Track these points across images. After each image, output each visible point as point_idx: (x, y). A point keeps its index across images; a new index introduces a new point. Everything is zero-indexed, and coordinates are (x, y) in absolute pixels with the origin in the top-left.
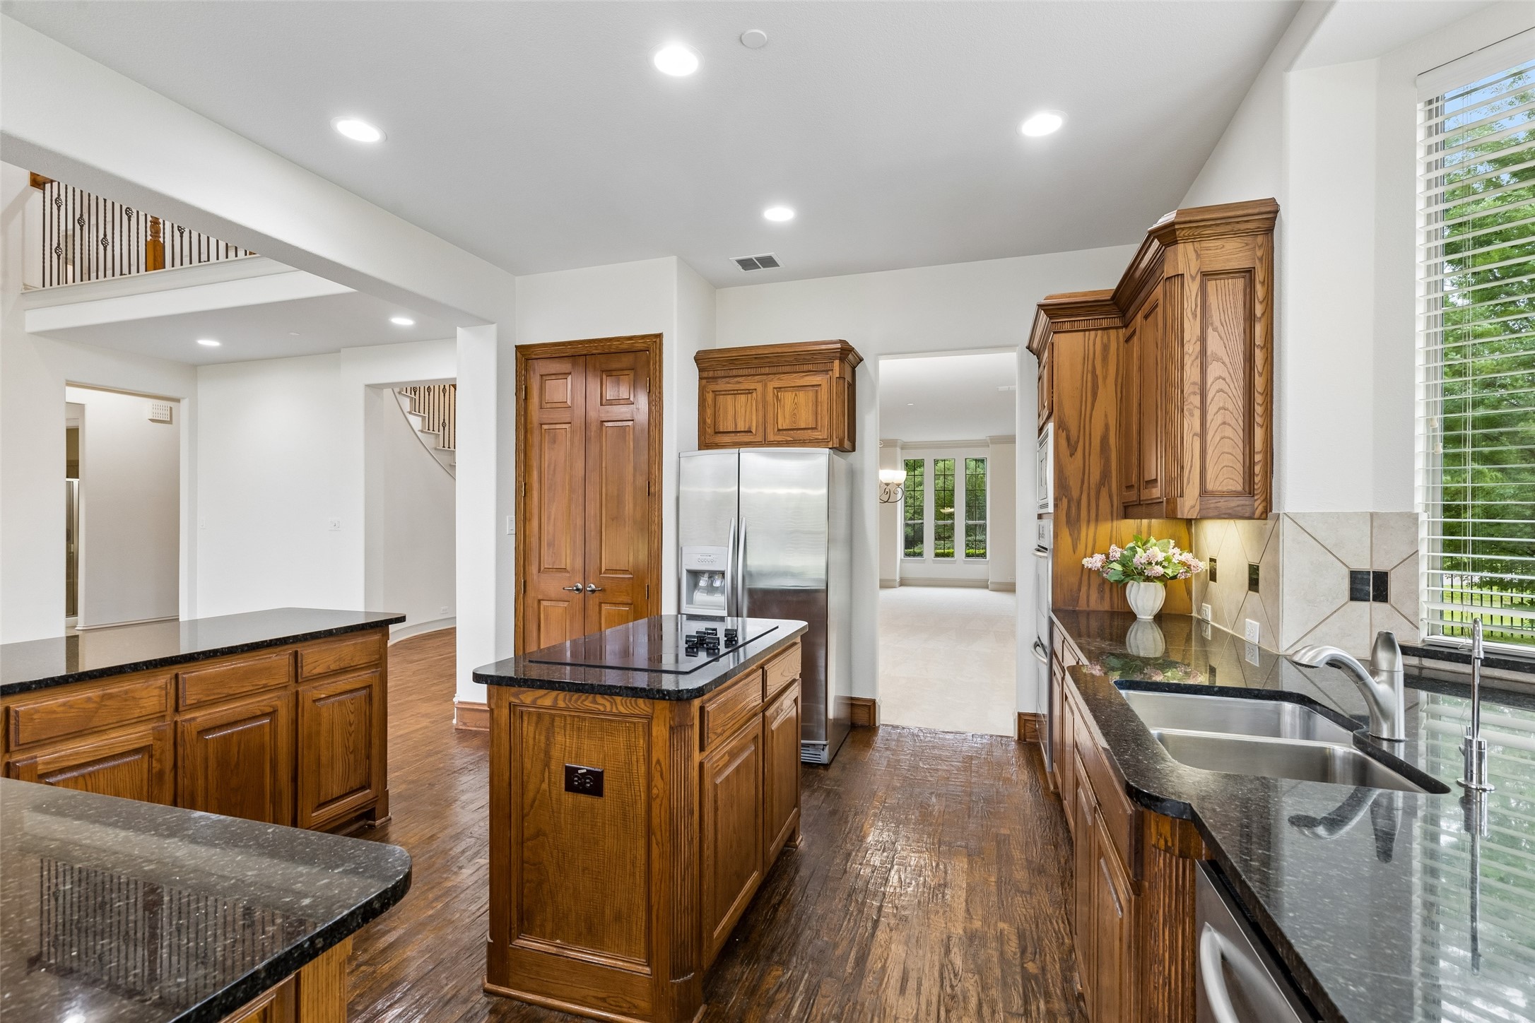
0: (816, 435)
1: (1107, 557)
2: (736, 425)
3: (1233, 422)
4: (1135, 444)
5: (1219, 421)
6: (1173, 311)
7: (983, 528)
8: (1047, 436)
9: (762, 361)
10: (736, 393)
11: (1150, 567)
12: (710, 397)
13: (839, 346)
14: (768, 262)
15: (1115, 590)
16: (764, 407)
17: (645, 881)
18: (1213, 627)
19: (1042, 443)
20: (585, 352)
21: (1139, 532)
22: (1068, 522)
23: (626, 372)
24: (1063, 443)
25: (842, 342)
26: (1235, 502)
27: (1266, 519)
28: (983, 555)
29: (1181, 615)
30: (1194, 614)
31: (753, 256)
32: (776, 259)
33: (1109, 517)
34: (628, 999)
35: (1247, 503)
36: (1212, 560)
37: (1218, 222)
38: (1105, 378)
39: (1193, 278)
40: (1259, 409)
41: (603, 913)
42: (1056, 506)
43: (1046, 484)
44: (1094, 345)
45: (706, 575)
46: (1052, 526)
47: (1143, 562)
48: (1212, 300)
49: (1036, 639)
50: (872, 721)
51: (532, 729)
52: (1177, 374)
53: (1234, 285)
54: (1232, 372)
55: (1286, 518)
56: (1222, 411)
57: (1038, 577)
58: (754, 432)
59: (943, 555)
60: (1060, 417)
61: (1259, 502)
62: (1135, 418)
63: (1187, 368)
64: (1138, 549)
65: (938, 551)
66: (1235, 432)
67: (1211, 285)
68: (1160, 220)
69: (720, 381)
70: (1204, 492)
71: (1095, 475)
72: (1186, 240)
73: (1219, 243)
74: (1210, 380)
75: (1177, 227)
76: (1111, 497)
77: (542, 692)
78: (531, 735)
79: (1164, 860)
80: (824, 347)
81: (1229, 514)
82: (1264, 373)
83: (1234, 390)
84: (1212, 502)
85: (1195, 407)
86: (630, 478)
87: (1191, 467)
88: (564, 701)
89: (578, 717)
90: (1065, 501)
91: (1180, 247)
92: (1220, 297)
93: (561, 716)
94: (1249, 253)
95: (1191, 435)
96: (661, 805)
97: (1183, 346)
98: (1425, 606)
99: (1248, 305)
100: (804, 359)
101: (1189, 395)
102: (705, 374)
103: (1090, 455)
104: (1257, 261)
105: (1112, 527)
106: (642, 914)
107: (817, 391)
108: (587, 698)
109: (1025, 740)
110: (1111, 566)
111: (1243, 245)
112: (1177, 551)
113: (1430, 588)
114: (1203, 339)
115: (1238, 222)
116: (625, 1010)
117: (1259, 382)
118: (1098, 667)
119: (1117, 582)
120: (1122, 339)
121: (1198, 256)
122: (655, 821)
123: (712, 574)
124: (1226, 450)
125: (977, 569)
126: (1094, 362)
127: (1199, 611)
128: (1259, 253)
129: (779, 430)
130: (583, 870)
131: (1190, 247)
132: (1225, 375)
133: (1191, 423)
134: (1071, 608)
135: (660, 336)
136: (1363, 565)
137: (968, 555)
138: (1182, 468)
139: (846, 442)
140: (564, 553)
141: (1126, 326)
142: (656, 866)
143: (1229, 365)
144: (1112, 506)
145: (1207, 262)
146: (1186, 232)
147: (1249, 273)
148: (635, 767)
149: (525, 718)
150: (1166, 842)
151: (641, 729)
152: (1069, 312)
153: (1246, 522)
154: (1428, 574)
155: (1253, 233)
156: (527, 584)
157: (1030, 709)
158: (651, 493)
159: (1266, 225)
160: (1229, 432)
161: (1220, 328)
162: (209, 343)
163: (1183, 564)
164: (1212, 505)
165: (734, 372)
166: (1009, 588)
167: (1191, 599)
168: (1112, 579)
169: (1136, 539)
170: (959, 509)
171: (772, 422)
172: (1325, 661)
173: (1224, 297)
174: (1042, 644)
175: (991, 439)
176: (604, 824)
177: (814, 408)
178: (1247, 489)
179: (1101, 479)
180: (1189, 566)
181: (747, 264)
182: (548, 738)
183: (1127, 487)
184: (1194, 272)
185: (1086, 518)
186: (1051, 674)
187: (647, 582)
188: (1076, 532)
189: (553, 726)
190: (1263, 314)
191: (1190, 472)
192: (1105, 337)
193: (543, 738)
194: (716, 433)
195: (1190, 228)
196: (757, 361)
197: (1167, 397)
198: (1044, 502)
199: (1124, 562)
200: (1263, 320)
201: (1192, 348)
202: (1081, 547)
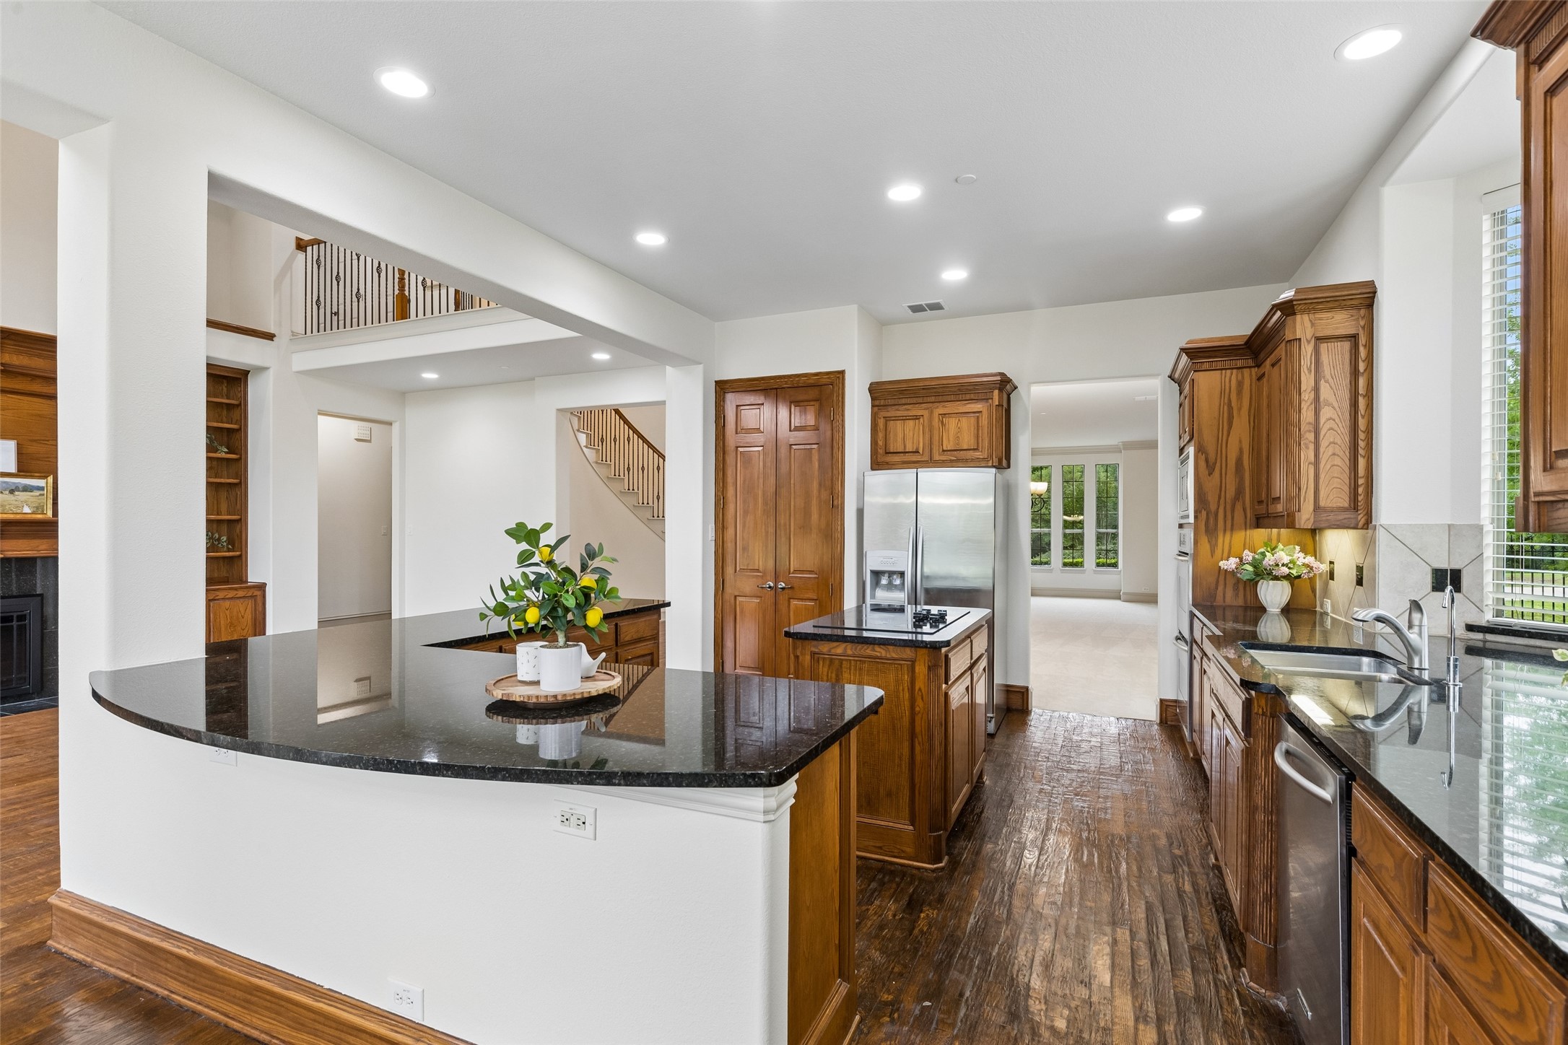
0: (977, 454)
1: (1241, 559)
2: (905, 447)
3: (1341, 454)
4: (1264, 468)
5: (1330, 453)
6: (1293, 367)
7: (1115, 536)
8: (1188, 458)
9: (929, 391)
10: (905, 419)
11: (1277, 568)
12: (881, 422)
13: (999, 378)
14: (937, 307)
15: (1248, 588)
16: (931, 431)
17: (909, 769)
18: (1332, 617)
19: (1184, 462)
20: (776, 387)
21: (1270, 540)
22: (1207, 531)
23: (812, 403)
24: (1202, 464)
25: (1002, 374)
26: (1342, 516)
27: (1367, 529)
28: (1115, 565)
29: (1306, 609)
30: (1318, 609)
31: (923, 303)
32: (943, 304)
33: (1244, 527)
34: (899, 847)
35: (1352, 516)
36: (1331, 563)
37: (1329, 299)
38: (1240, 409)
39: (1309, 342)
40: (1362, 444)
41: (879, 792)
42: (1196, 517)
43: (1187, 498)
44: (1230, 381)
45: (887, 575)
46: (1192, 535)
47: (1271, 564)
48: (1325, 358)
49: (1177, 634)
50: (1025, 705)
51: (826, 669)
52: (1296, 416)
53: (1342, 347)
54: (1340, 414)
55: (1381, 528)
56: (1332, 445)
57: (1179, 579)
58: (921, 452)
59: (1072, 565)
60: (1199, 443)
61: (1361, 515)
62: (1264, 446)
63: (1304, 411)
64: (1267, 553)
65: (1066, 560)
66: (1343, 462)
67: (1323, 347)
68: (1282, 296)
69: (890, 408)
70: (1317, 508)
71: (1231, 492)
72: (1303, 312)
73: (1329, 315)
74: (1322, 420)
75: (1295, 303)
76: (1244, 510)
77: (835, 644)
78: (825, 673)
79: (1262, 721)
80: (985, 379)
81: (1338, 525)
82: (1366, 417)
83: (1342, 429)
84: (1324, 516)
85: (1310, 442)
86: (815, 492)
87: (1307, 488)
88: (851, 650)
89: (860, 661)
90: (1204, 513)
91: (1298, 317)
92: (1330, 356)
93: (846, 660)
94: (1354, 323)
95: (1307, 464)
96: (922, 718)
97: (1300, 394)
98: (1491, 596)
99: (1353, 362)
100: (967, 389)
101: (1305, 432)
102: (877, 403)
103: (1226, 474)
104: (1360, 329)
105: (1246, 535)
106: (906, 792)
107: (978, 417)
108: (868, 648)
109: (1166, 723)
110: (1244, 567)
111: (1347, 316)
112: (1302, 555)
113: (1495, 582)
114: (1317, 389)
115: (1344, 300)
116: (896, 854)
117: (1362, 423)
118: (1233, 651)
119: (1250, 580)
120: (1254, 377)
121: (1313, 325)
122: (918, 729)
123: (891, 573)
124: (1336, 475)
125: (1108, 579)
126: (1229, 395)
127: (1322, 607)
128: (1362, 323)
129: (943, 451)
130: (864, 764)
131: (1306, 317)
132: (1335, 416)
133: (1307, 454)
134: (1209, 604)
135: (843, 372)
136: (1443, 565)
137: (1098, 565)
138: (1300, 489)
139: (1003, 461)
140: (757, 557)
141: (1258, 366)
142: (918, 758)
143: (1338, 409)
144: (1246, 517)
145: (1320, 330)
146: (1303, 307)
147: (1354, 338)
148: (902, 694)
149: (821, 662)
150: (1263, 709)
151: (906, 669)
152: (1207, 354)
153: (1355, 531)
154: (1493, 571)
155: (1357, 308)
156: (725, 581)
157: (1171, 696)
158: (834, 505)
159: (1368, 302)
160: (1337, 461)
161: (1331, 380)
162: (430, 376)
163: (1307, 566)
164: (1324, 518)
165: (903, 401)
166: (1150, 599)
167: (1315, 596)
168: (1245, 579)
169: (1266, 545)
170: (1089, 516)
171: (937, 443)
172: (1373, 617)
173: (1334, 355)
174: (1183, 637)
175: (1123, 445)
176: (878, 732)
177: (976, 432)
178: (1352, 506)
179: (1236, 495)
180: (1312, 568)
181: (916, 309)
182: (837, 675)
183: (1258, 502)
184: (1309, 337)
185: (1223, 528)
186: (1192, 658)
187: (831, 581)
188: (1214, 539)
189: (841, 666)
190: (1365, 370)
191: (1306, 492)
192: (1240, 375)
193: (834, 675)
194: (887, 453)
195: (1306, 304)
196: (924, 391)
197: (1288, 434)
198: (1185, 513)
199: (1256, 564)
200: (1366, 375)
201: (1307, 396)
202: (1218, 552)
